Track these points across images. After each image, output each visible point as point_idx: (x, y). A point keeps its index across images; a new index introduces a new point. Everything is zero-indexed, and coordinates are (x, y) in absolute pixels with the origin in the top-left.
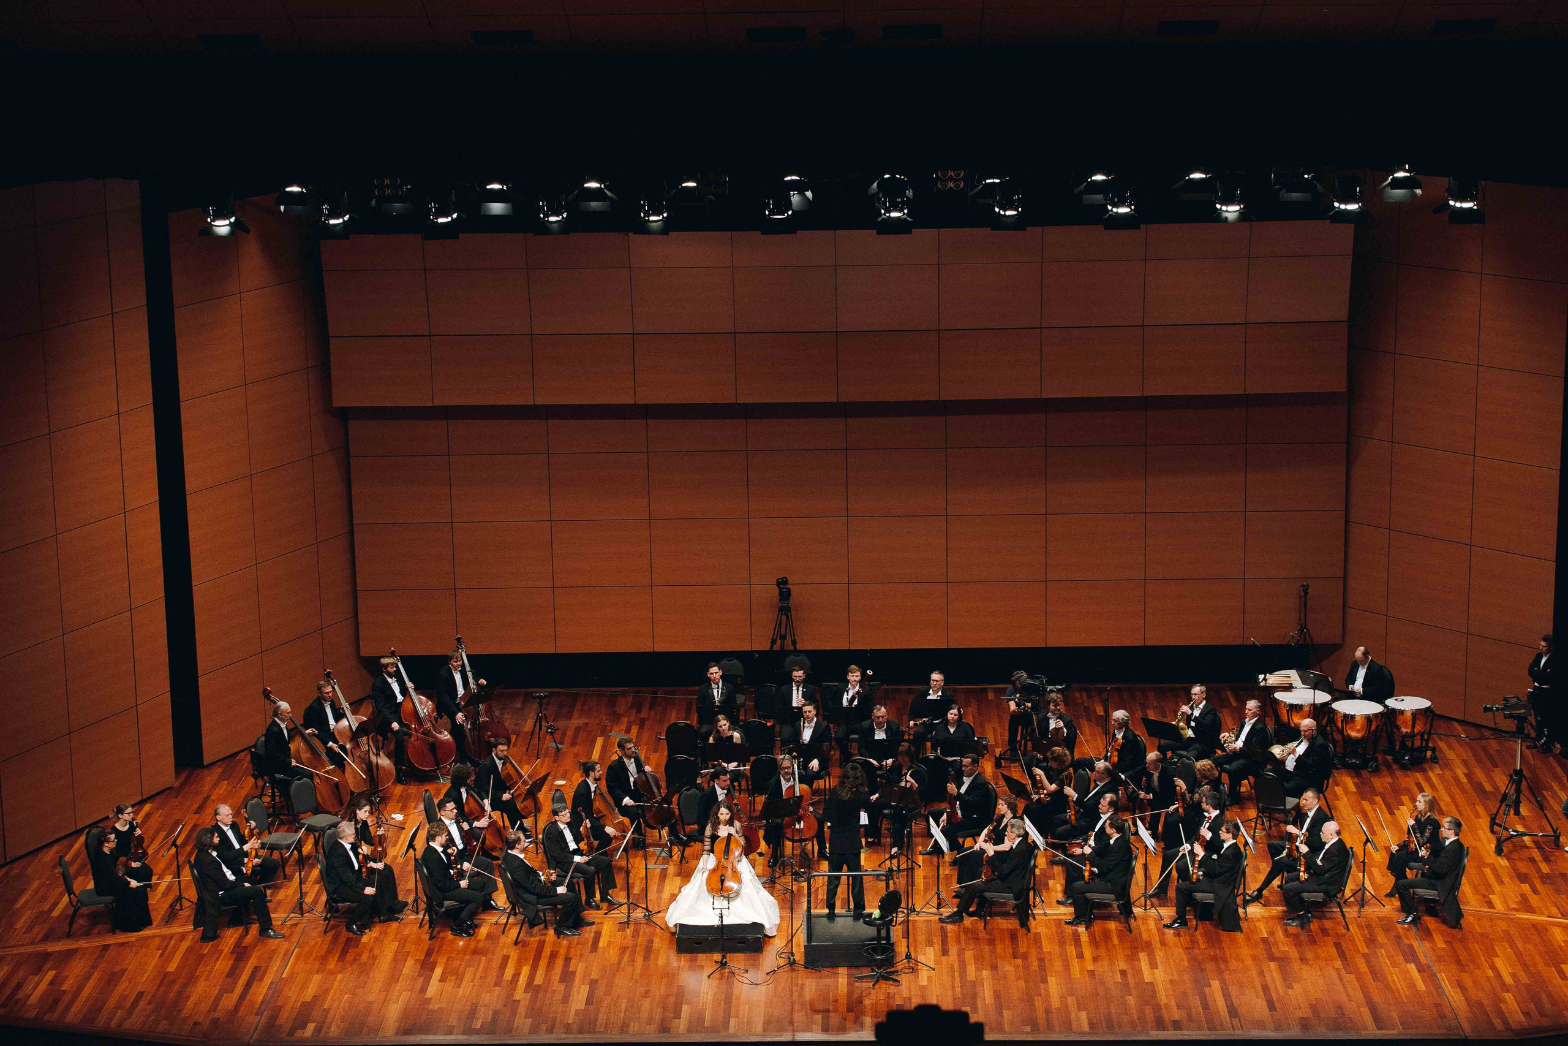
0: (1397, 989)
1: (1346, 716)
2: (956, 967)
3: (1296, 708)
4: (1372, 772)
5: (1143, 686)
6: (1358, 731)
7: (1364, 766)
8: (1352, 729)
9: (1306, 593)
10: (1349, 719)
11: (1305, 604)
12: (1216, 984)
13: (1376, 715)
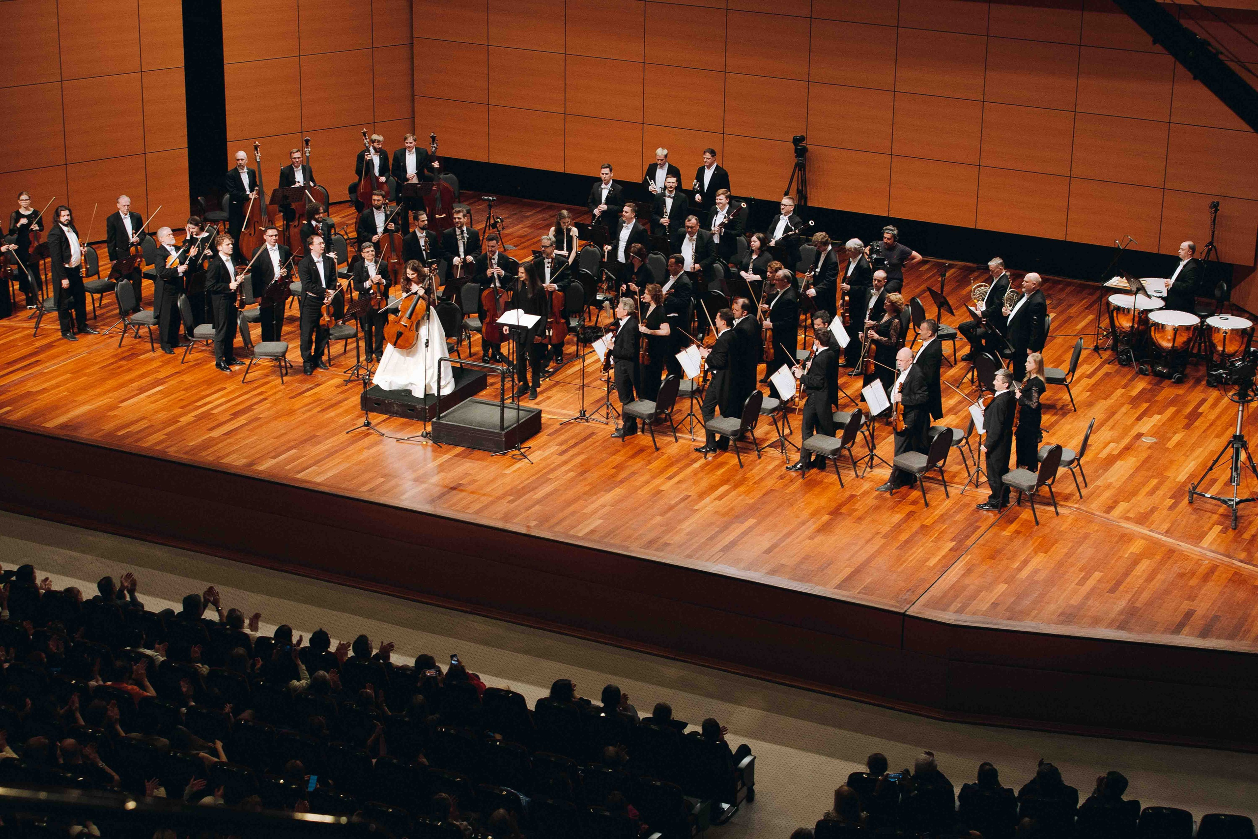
0: (907, 559)
1: (1156, 325)
2: (552, 466)
3: (1124, 311)
4: (1174, 383)
5: (1069, 280)
6: (1169, 340)
7: (1169, 376)
8: (1164, 340)
9: (1216, 211)
10: (1160, 327)
11: (1214, 221)
12: (752, 521)
13: (1188, 328)
